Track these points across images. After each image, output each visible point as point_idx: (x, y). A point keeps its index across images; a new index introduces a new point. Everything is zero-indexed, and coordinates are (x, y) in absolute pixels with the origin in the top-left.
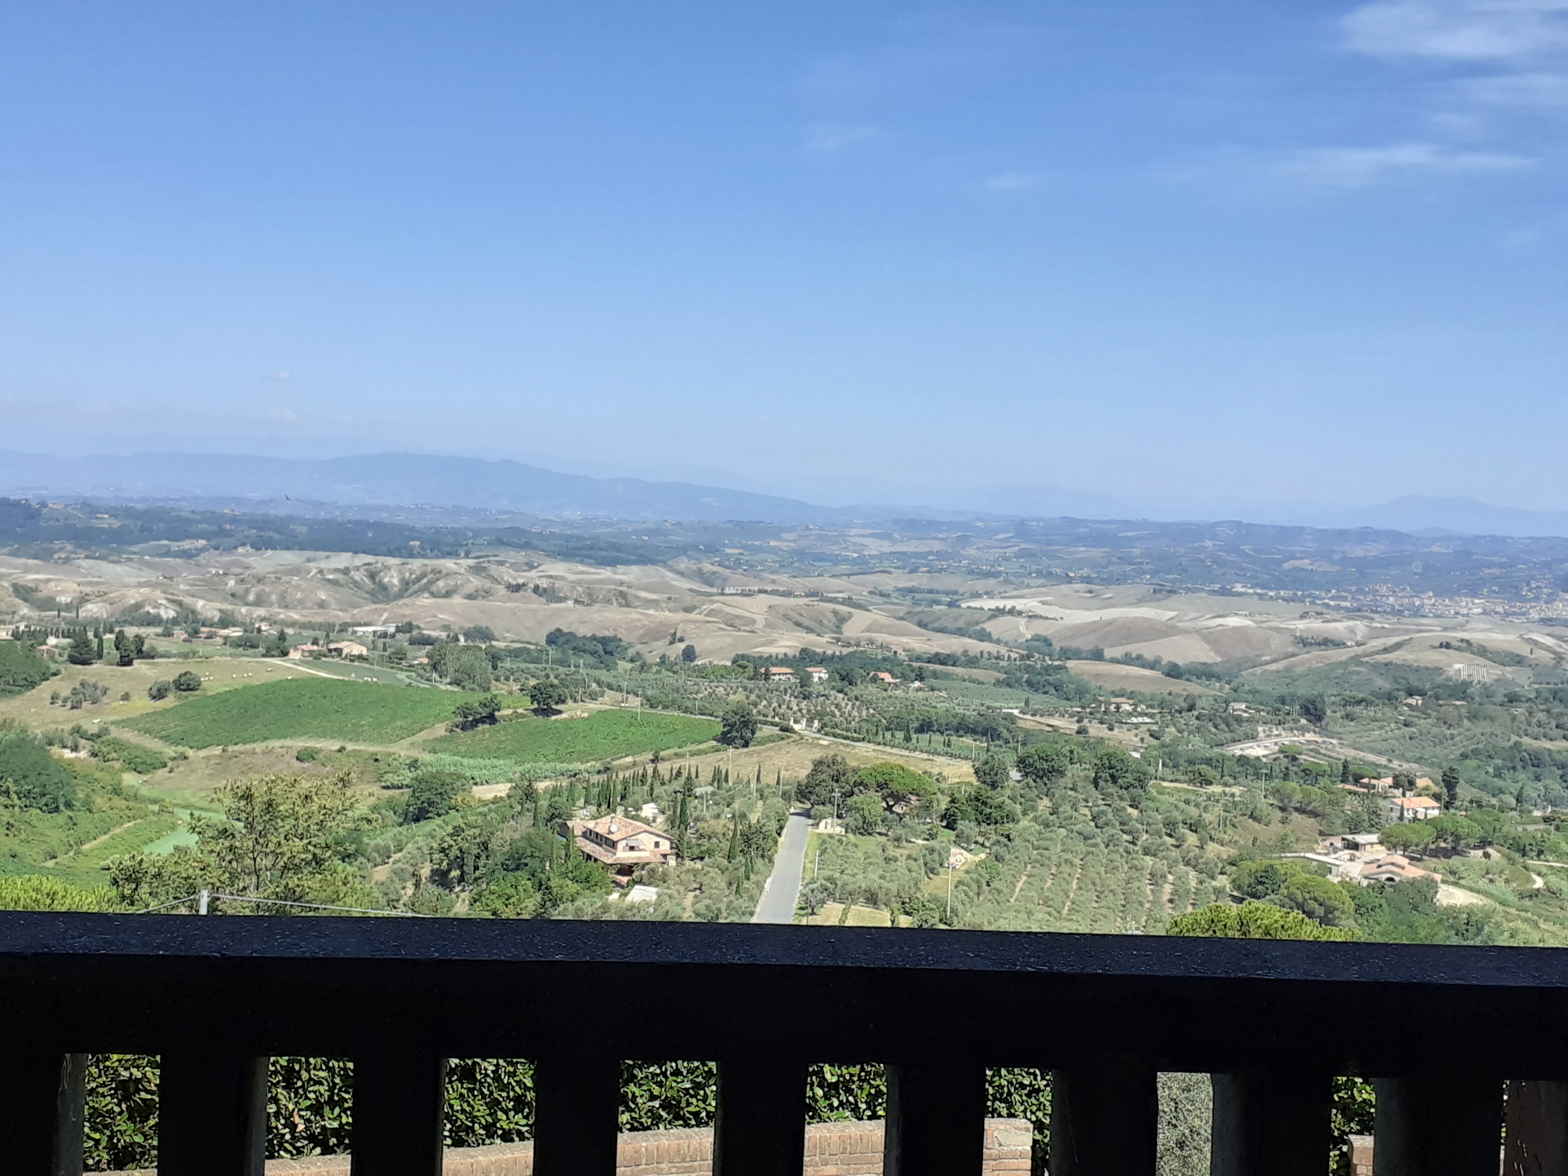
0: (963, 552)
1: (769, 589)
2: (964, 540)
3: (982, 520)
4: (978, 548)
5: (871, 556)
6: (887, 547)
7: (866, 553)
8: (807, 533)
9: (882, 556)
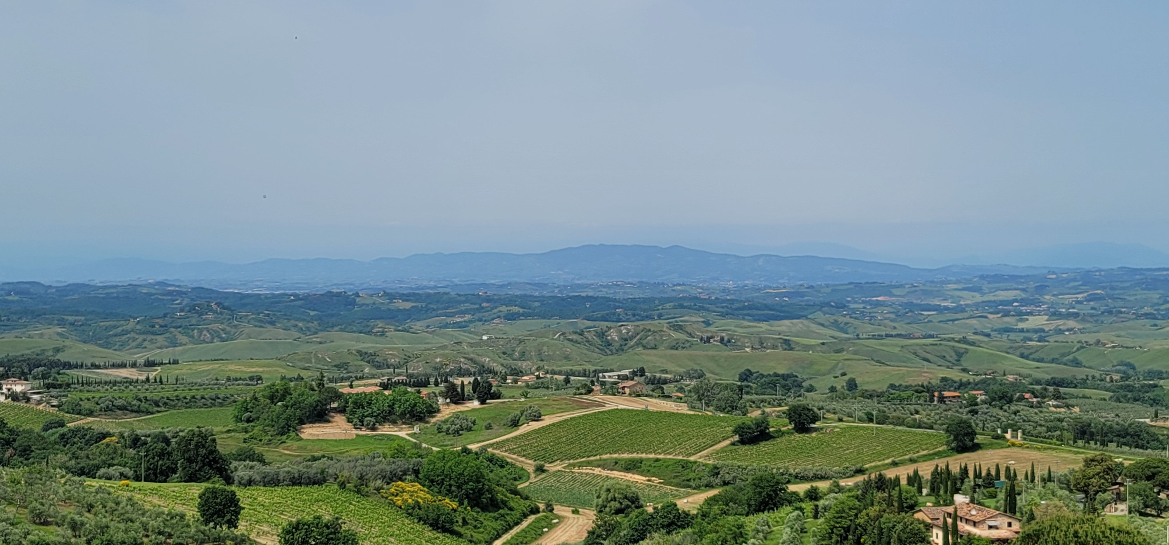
0: (1042, 300)
1: (894, 333)
2: (1041, 289)
3: (1054, 273)
4: (1054, 295)
5: (967, 305)
6: (978, 298)
7: (962, 303)
8: (914, 289)
9: (977, 305)
